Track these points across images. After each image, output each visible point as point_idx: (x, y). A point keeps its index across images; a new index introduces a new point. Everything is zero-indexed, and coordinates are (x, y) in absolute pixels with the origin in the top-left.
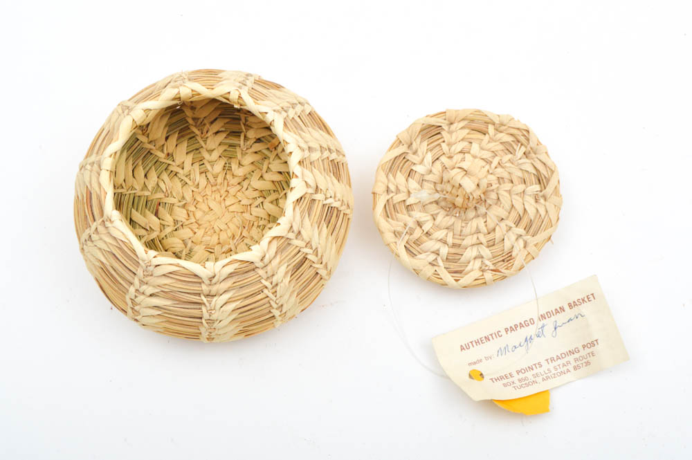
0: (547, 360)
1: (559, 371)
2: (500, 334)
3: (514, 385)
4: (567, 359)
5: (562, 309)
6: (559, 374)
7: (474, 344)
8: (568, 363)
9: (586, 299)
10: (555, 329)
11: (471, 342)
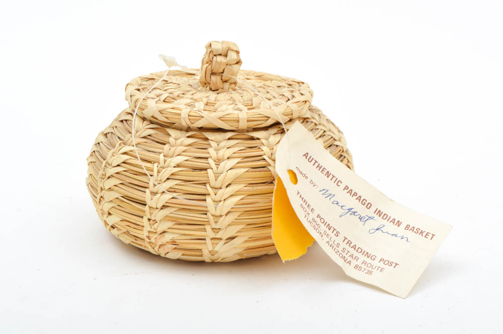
0: (346, 238)
1: (344, 254)
2: (339, 184)
3: (307, 215)
4: (359, 255)
5: (399, 224)
6: (341, 256)
7: (316, 164)
8: (357, 259)
9: (424, 234)
10: (377, 229)
11: (316, 162)
